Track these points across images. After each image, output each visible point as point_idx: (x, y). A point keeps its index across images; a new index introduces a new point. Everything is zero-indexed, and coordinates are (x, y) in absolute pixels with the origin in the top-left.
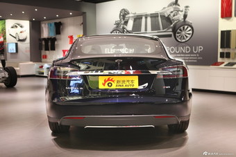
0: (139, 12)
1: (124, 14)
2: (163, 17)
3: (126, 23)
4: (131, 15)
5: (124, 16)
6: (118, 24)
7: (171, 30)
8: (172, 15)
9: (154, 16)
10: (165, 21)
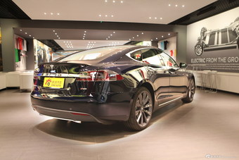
0: (214, 29)
1: (204, 31)
2: (230, 31)
3: (205, 38)
4: (208, 32)
5: (203, 33)
6: (199, 40)
7: (236, 42)
8: (237, 29)
9: (224, 31)
10: (232, 35)
